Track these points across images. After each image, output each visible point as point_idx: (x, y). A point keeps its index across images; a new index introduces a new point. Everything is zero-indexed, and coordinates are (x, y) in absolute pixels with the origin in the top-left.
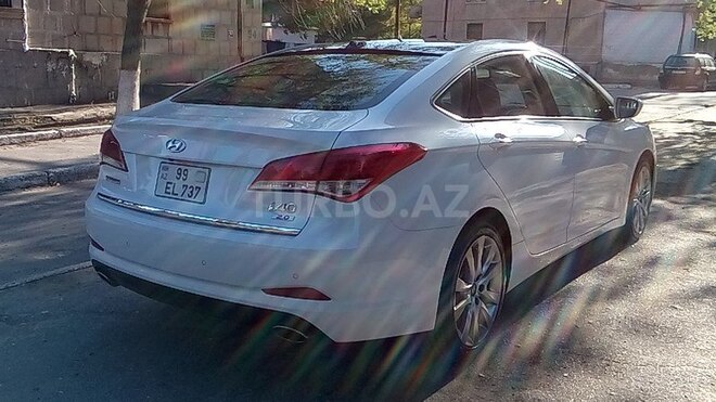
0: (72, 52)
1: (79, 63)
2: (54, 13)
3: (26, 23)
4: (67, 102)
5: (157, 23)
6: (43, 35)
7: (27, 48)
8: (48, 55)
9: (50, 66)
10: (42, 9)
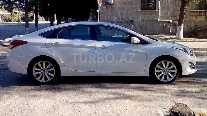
0: (171, 21)
1: (173, 24)
2: (167, 11)
3: (159, 14)
4: (168, 34)
5: (201, 12)
6: (164, 17)
7: (159, 20)
8: (164, 22)
9: (165, 25)
10: (164, 10)
